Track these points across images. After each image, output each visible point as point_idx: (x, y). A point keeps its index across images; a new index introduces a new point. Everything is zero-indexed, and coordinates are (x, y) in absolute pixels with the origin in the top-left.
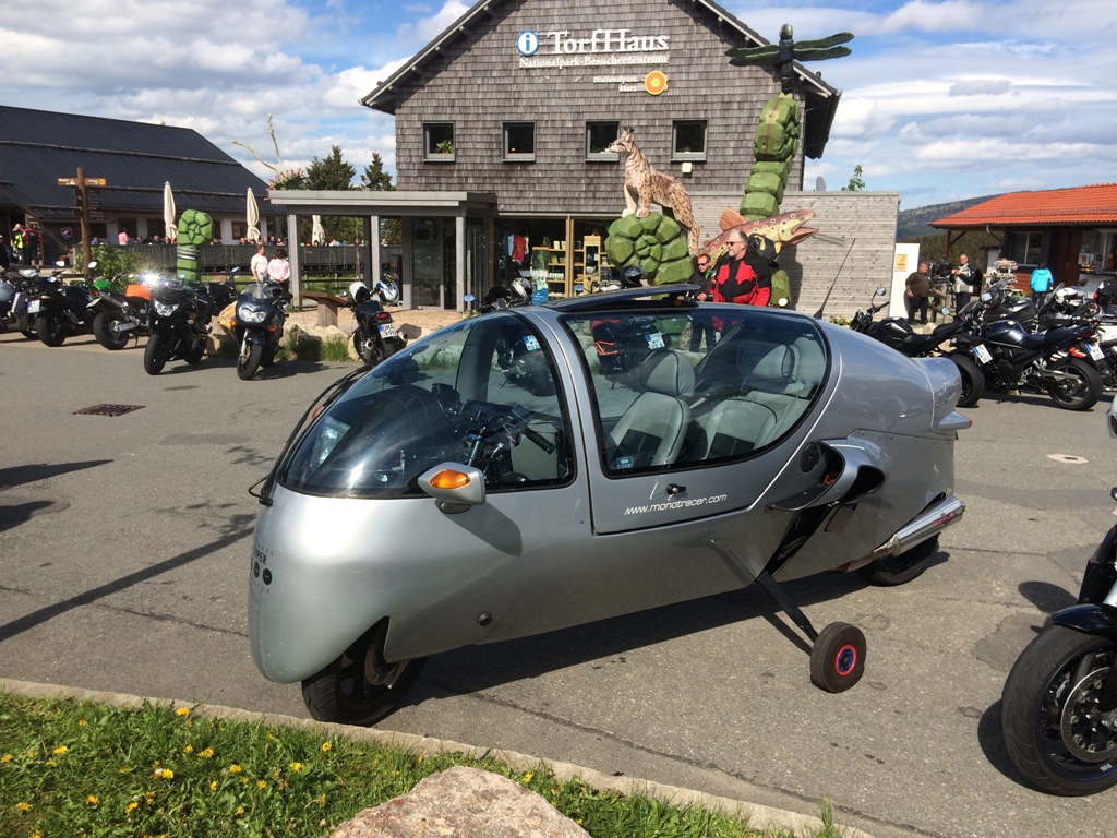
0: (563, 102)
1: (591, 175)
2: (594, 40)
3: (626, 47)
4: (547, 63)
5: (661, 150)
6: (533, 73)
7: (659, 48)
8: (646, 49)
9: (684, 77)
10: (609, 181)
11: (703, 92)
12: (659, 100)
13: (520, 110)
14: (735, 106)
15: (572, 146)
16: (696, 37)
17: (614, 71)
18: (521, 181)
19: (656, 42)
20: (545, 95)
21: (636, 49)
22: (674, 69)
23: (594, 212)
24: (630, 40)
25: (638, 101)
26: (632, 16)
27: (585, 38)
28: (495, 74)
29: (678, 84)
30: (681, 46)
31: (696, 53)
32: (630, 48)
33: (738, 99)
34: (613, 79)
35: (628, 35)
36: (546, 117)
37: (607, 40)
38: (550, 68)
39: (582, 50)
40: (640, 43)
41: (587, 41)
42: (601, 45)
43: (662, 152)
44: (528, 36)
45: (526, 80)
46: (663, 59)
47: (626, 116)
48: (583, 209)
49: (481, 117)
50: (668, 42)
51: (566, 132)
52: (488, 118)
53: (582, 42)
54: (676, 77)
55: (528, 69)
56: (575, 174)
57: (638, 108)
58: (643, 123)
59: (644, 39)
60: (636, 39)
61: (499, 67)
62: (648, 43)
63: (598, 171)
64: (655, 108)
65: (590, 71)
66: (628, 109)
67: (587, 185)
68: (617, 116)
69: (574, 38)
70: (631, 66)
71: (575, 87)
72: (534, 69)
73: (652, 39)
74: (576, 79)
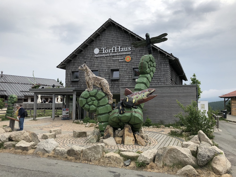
0: (105, 65)
2: (113, 49)
5: (130, 76)
6: (98, 58)
7: (129, 50)
8: (125, 51)
9: (135, 57)
10: (117, 84)
12: (129, 63)
13: (95, 67)
15: (108, 76)
17: (118, 57)
19: (128, 49)
20: (101, 63)
21: (123, 51)
22: (133, 55)
24: (121, 49)
25: (124, 64)
26: (122, 43)
28: (89, 59)
29: (134, 59)
30: (134, 49)
31: (138, 51)
32: (121, 51)
34: (118, 59)
35: (121, 47)
36: (101, 69)
37: (116, 49)
38: (102, 57)
39: (109, 52)
40: (124, 49)
41: (111, 50)
42: (114, 50)
43: (130, 77)
45: (96, 60)
46: (130, 53)
47: (121, 68)
51: (106, 72)
53: (109, 50)
54: (133, 57)
55: (97, 57)
57: (124, 66)
58: (125, 69)
60: (123, 48)
61: (90, 57)
62: (126, 49)
63: (114, 82)
64: (128, 65)
65: (112, 57)
66: (121, 66)
68: (119, 68)
69: (108, 49)
70: (122, 55)
71: (108, 61)
72: (98, 57)
73: (127, 48)
74: (108, 59)
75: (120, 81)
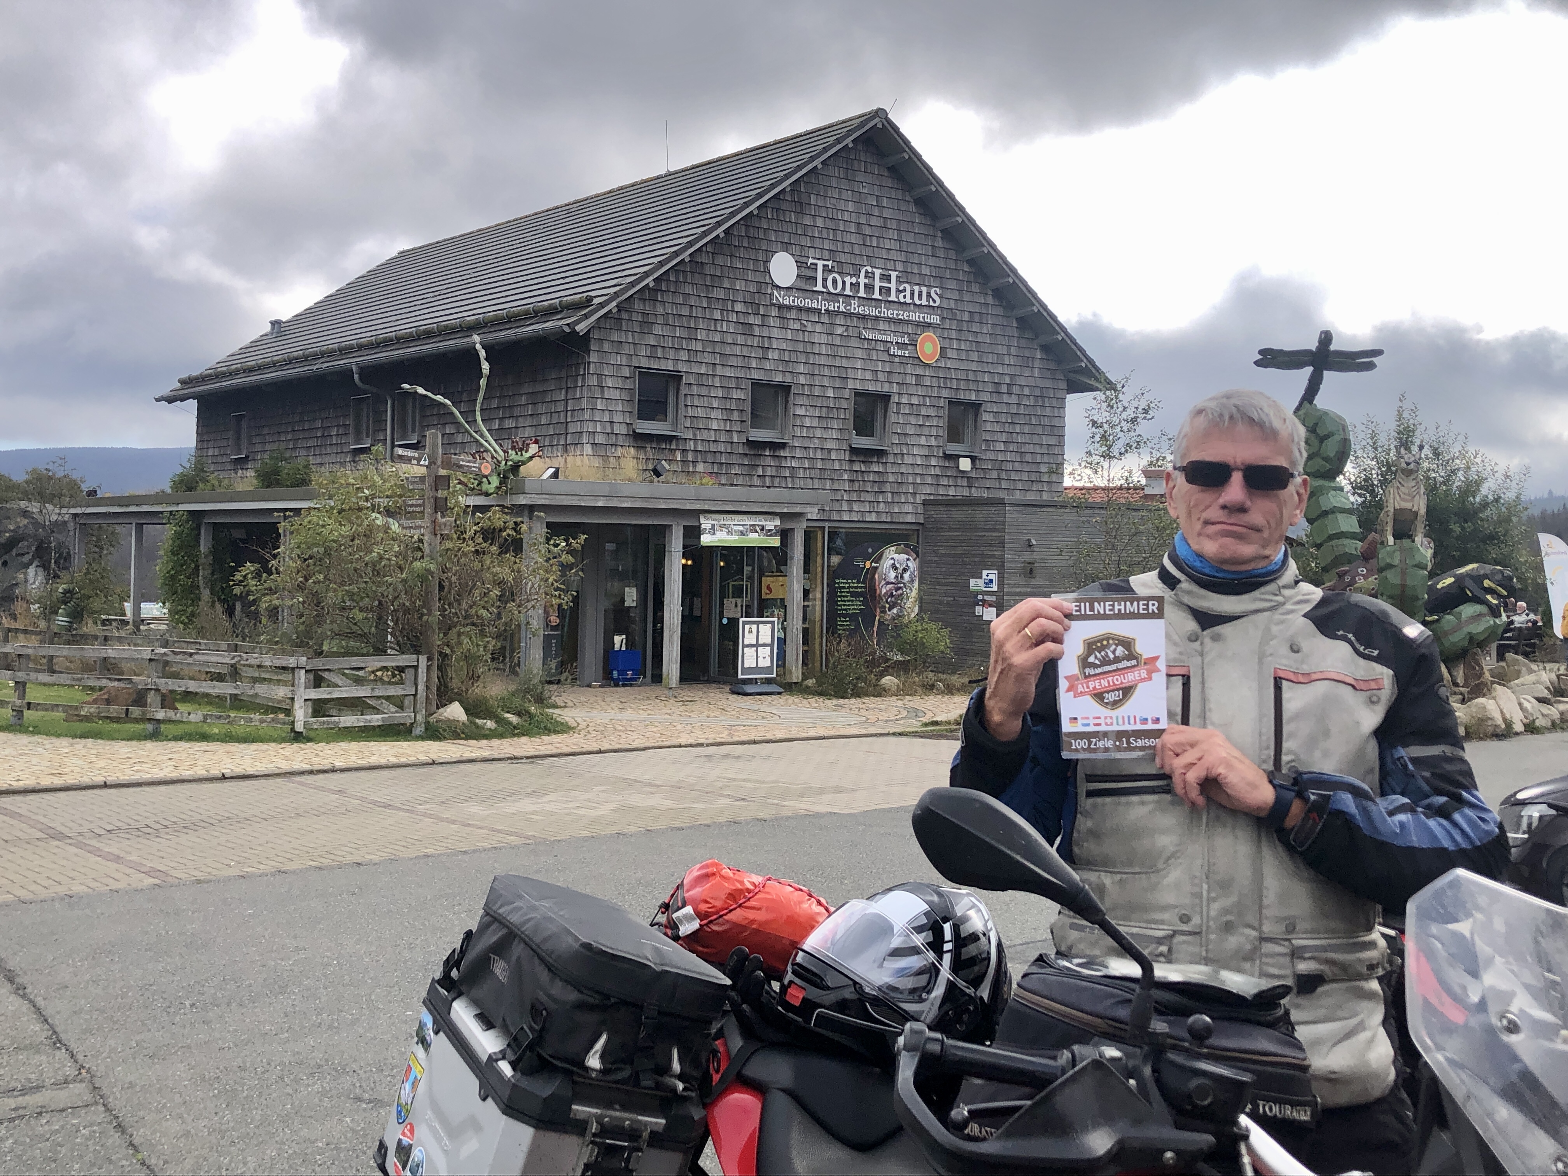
0: (824, 360)
1: (856, 467)
3: (897, 297)
4: (808, 303)
5: (933, 439)
6: (789, 314)
7: (932, 303)
8: (918, 302)
9: (955, 345)
11: (974, 367)
12: (929, 372)
13: (770, 365)
14: (1004, 389)
16: (967, 297)
17: (882, 326)
18: (769, 472)
20: (801, 347)
22: (946, 334)
23: (859, 521)
24: (901, 288)
25: (909, 369)
26: (902, 256)
27: (851, 276)
28: (738, 307)
29: (950, 354)
30: (952, 305)
31: (966, 317)
33: (1008, 381)
34: (884, 338)
35: (899, 281)
36: (802, 380)
38: (809, 310)
40: (912, 294)
41: (854, 280)
43: (933, 442)
45: (778, 322)
46: (935, 319)
47: (895, 388)
48: (846, 517)
49: (719, 371)
50: (941, 297)
51: (826, 403)
52: (728, 372)
54: (948, 344)
55: (781, 307)
56: (837, 466)
57: (908, 379)
58: (915, 401)
59: (916, 288)
61: (744, 297)
63: (863, 462)
64: (926, 381)
65: (857, 322)
66: (898, 379)
67: (852, 481)
68: (886, 388)
69: (841, 273)
70: (900, 321)
71: (837, 341)
72: (789, 308)
74: (839, 330)
75: (891, 459)
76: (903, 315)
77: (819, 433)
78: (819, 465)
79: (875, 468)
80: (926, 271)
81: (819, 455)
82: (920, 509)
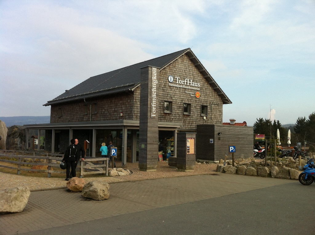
0: (178, 97)
1: (184, 118)
2: (185, 81)
4: (175, 85)
6: (172, 88)
8: (196, 86)
9: (203, 94)
11: (206, 99)
12: (198, 100)
13: (168, 98)
14: (212, 103)
15: (180, 110)
17: (190, 90)
18: (168, 119)
19: (198, 85)
20: (174, 94)
21: (194, 86)
22: (201, 92)
25: (194, 99)
26: (193, 77)
28: (162, 86)
29: (202, 96)
30: (202, 87)
31: (205, 89)
34: (189, 92)
36: (174, 101)
37: (188, 82)
38: (176, 87)
39: (183, 84)
41: (184, 81)
42: (187, 83)
43: (199, 113)
44: (171, 77)
45: (170, 89)
46: (199, 89)
47: (192, 103)
50: (200, 85)
51: (179, 105)
53: (183, 81)
54: (201, 94)
55: (170, 86)
56: (181, 118)
58: (195, 105)
59: (195, 83)
60: (194, 83)
61: (163, 84)
63: (186, 117)
65: (184, 89)
66: (192, 101)
67: (183, 121)
68: (190, 103)
69: (181, 80)
70: (193, 90)
71: (181, 93)
72: (172, 86)
73: (197, 83)
74: (181, 91)
75: (191, 117)
76: (193, 88)
77: (177, 111)
78: (178, 118)
79: (188, 118)
80: (197, 80)
81: (177, 115)
82: (196, 127)
